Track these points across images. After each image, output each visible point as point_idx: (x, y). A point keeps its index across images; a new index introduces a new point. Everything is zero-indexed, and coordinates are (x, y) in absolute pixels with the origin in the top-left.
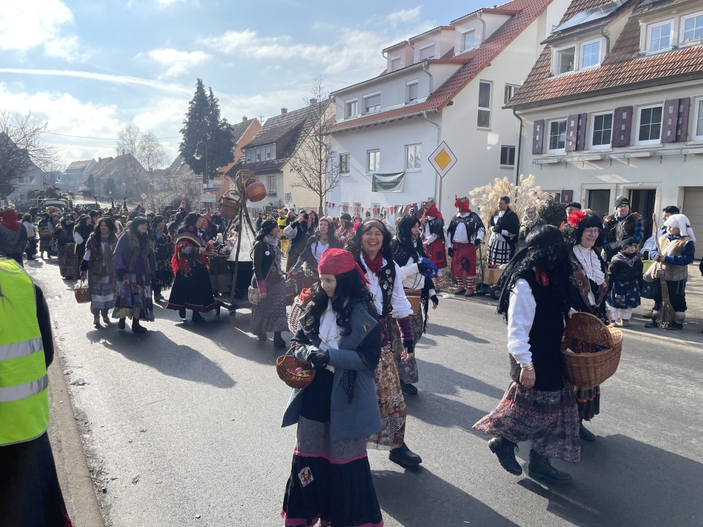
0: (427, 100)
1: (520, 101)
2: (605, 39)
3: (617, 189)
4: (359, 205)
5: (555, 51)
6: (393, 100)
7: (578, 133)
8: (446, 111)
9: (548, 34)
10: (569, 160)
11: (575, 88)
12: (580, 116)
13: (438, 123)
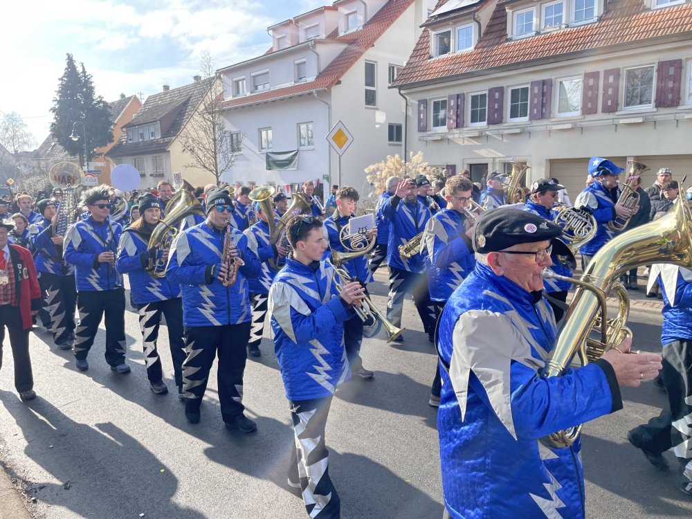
0: (316, 78)
2: (477, 24)
3: (494, 163)
5: (432, 33)
6: (282, 79)
7: (457, 112)
8: (335, 90)
9: (424, 19)
10: (450, 137)
11: (453, 70)
12: (458, 96)
13: (328, 102)
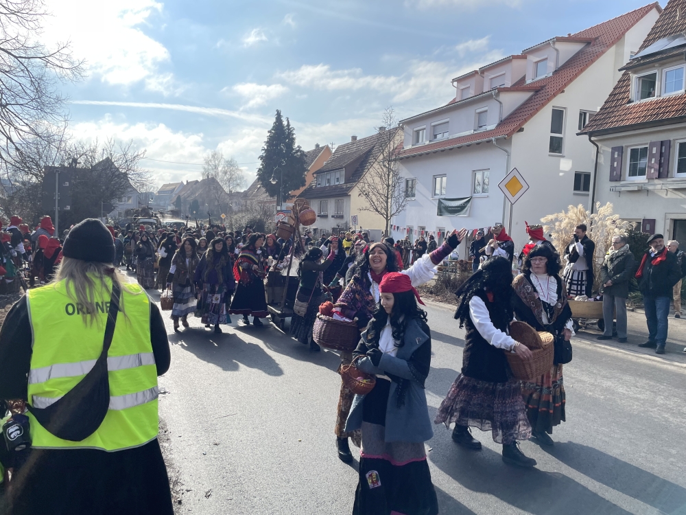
0: (497, 127)
1: (595, 127)
4: (423, 228)
5: (634, 77)
6: (462, 127)
7: (660, 160)
8: (517, 138)
9: (626, 60)
10: (650, 188)
11: (658, 114)
12: (662, 143)
13: (507, 149)
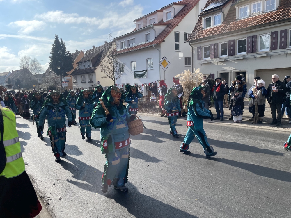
0: (155, 40)
1: (190, 39)
2: (223, 14)
3: (231, 72)
5: (203, 19)
6: (140, 41)
7: (214, 51)
8: (162, 44)
9: (200, 13)
10: (212, 62)
11: (213, 33)
12: (215, 44)
13: (159, 49)
